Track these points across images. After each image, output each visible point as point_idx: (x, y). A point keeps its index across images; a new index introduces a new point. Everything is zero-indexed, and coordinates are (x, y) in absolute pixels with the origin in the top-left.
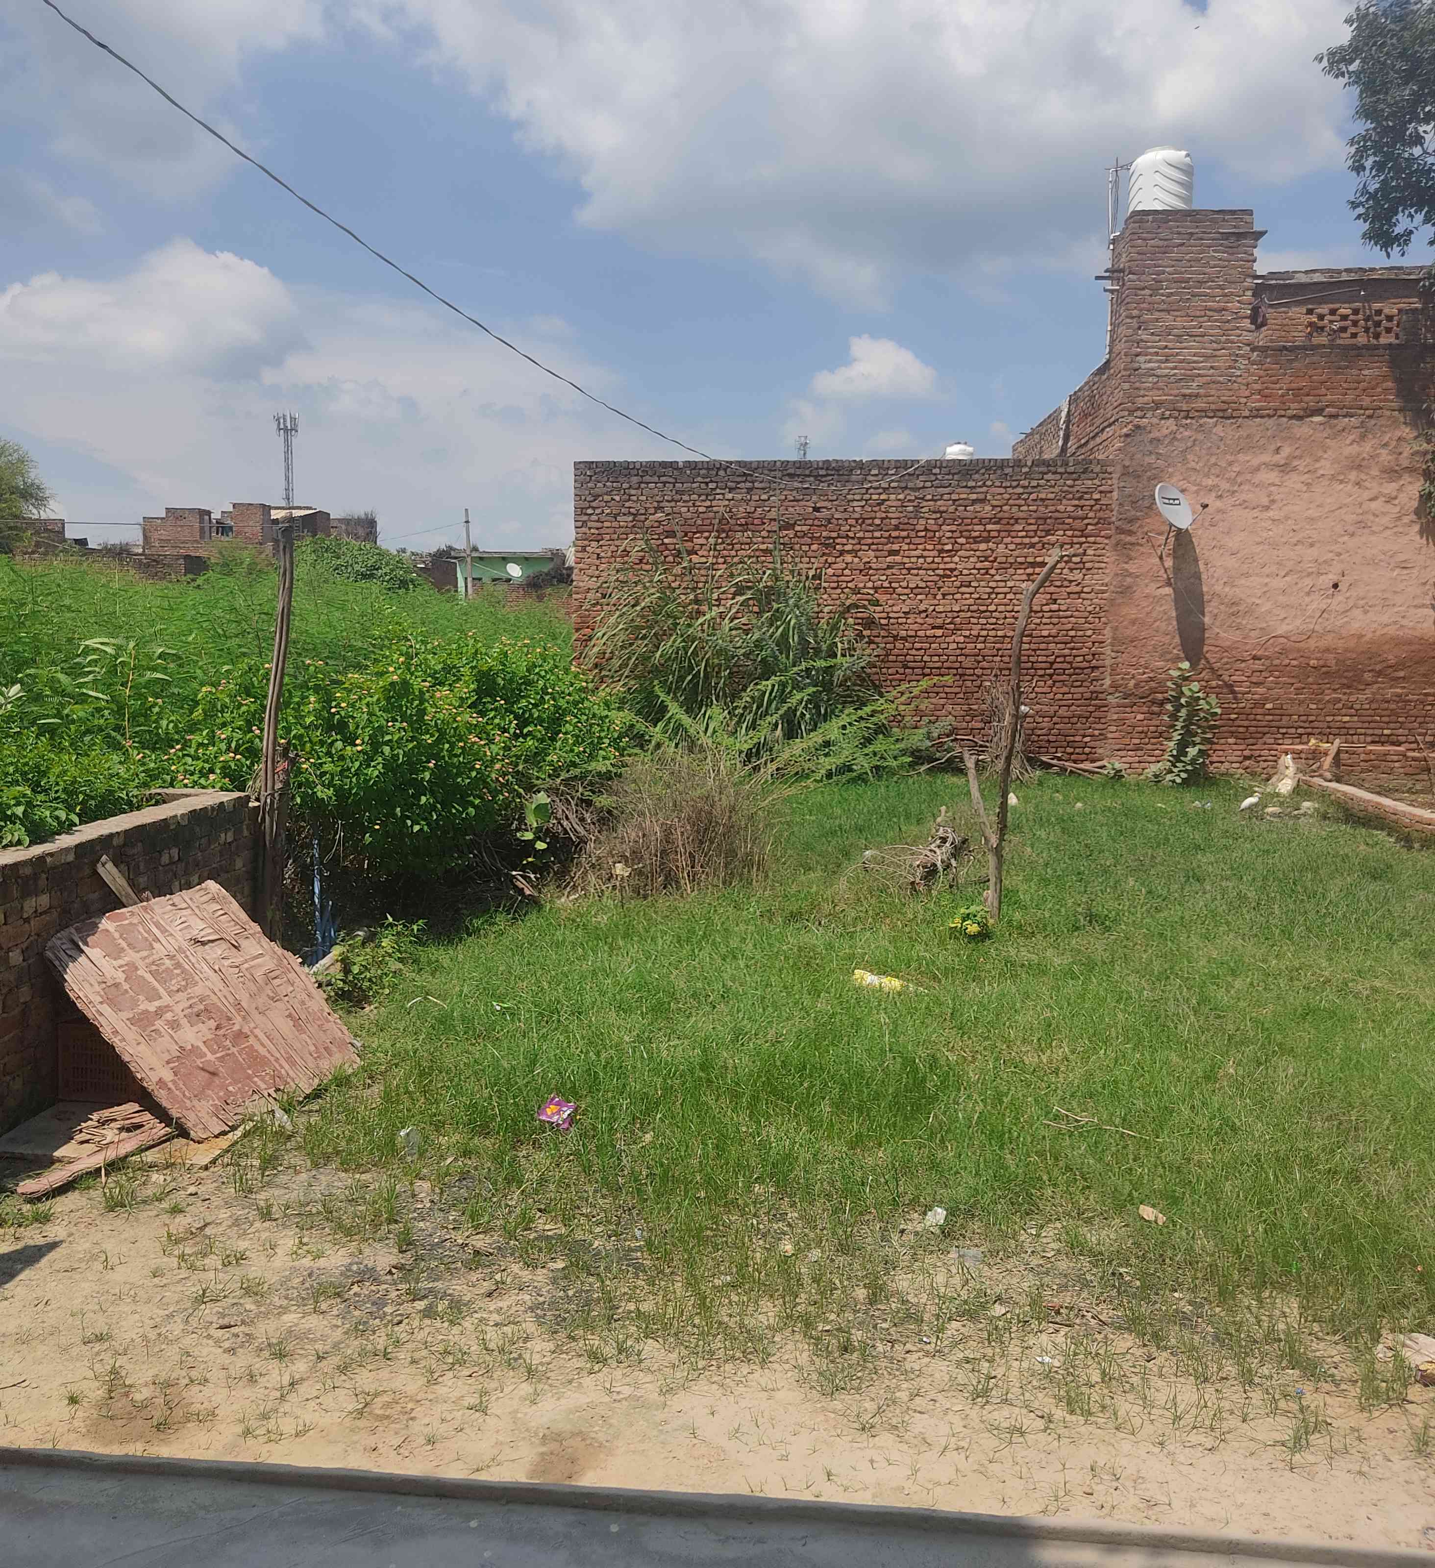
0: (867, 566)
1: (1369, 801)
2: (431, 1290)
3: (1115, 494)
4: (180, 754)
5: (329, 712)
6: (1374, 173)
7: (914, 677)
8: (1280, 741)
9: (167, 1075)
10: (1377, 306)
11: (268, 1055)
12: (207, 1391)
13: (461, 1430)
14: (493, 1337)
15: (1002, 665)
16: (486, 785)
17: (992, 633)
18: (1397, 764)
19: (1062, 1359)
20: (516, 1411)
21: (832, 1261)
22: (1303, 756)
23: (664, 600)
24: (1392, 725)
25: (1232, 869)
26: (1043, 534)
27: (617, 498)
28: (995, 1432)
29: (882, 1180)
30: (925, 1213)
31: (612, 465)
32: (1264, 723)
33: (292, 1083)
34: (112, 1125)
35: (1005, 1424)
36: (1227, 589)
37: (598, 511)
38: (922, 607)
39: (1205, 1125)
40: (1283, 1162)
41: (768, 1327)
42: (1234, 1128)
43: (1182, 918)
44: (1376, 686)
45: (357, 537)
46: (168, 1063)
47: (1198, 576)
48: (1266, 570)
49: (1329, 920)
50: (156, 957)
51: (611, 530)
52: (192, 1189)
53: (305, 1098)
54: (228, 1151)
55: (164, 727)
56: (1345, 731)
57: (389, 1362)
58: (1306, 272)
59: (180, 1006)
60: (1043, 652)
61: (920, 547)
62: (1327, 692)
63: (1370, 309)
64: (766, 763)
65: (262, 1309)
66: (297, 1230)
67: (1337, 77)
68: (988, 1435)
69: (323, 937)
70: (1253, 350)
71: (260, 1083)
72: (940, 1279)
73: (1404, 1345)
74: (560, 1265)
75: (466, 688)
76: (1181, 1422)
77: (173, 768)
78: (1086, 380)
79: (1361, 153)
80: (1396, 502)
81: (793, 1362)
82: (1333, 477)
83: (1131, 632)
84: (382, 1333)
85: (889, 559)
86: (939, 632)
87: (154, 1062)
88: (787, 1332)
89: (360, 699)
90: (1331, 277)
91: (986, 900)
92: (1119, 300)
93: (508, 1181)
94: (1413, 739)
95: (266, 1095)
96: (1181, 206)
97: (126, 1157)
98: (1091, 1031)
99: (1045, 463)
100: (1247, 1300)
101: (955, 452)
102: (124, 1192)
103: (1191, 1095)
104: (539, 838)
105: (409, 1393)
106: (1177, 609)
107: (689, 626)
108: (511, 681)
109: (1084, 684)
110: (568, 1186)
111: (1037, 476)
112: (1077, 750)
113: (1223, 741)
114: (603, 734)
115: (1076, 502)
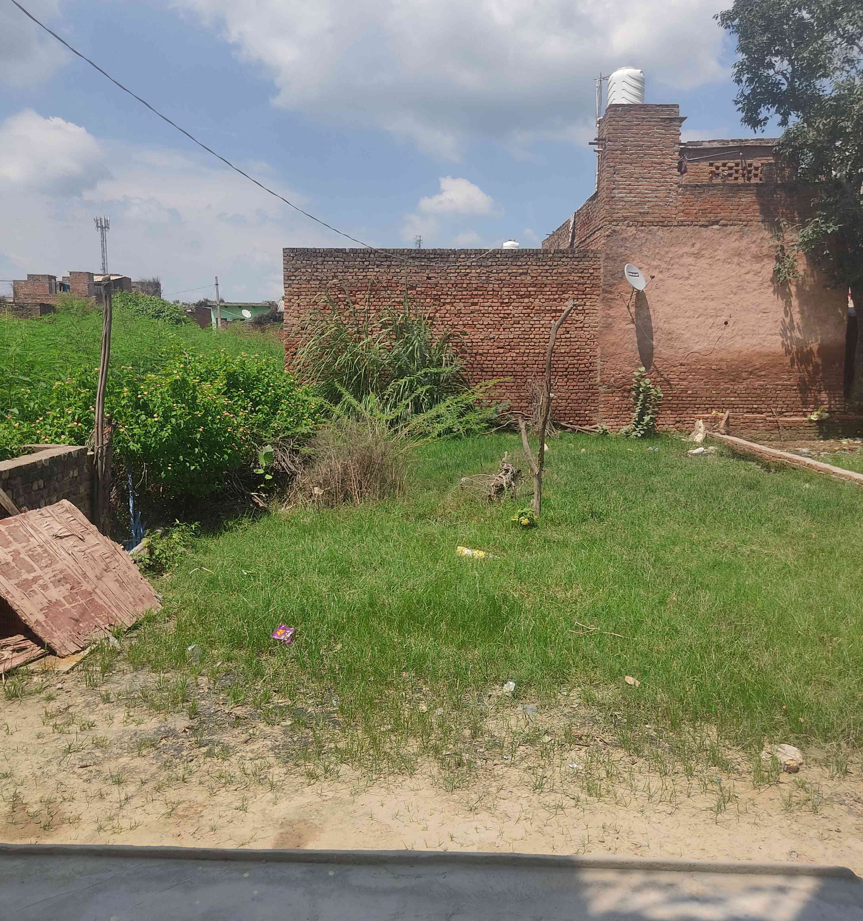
0: (459, 312)
1: (746, 445)
2: (210, 741)
3: (602, 270)
4: (42, 423)
5: (136, 397)
6: (747, 84)
7: (487, 377)
8: (696, 412)
9: (41, 617)
10: (749, 161)
11: (103, 604)
12: (74, 805)
13: (232, 822)
14: (249, 767)
15: (538, 370)
16: (234, 441)
17: (532, 351)
18: (761, 425)
19: (584, 765)
20: (264, 809)
21: (450, 714)
22: (709, 420)
23: (340, 331)
24: (758, 402)
25: (671, 485)
26: (561, 293)
27: (310, 270)
28: (547, 808)
29: (478, 667)
30: (503, 685)
31: (306, 251)
32: (687, 402)
33: (119, 621)
34: (7, 648)
35: (553, 804)
36: (665, 325)
37: (298, 278)
38: (491, 336)
39: (660, 630)
40: (705, 649)
41: (414, 754)
42: (677, 631)
43: (644, 513)
44: (749, 380)
45: (148, 293)
46: (41, 610)
47: (649, 318)
48: (687, 314)
49: (725, 513)
50: (31, 546)
51: (306, 290)
52: (59, 686)
53: (128, 629)
54: (81, 663)
55: (32, 407)
56: (732, 406)
57: (186, 784)
58: (709, 142)
59: (47, 575)
60: (561, 362)
61: (490, 300)
62: (722, 384)
63: (745, 163)
64: (402, 428)
65: (106, 755)
66: (126, 708)
67: (726, 28)
68: (542, 810)
69: (136, 534)
70: (679, 187)
71: (99, 621)
72: (513, 722)
73: (777, 751)
74: (289, 723)
75: (220, 384)
76: (653, 798)
77: (38, 432)
78: (584, 203)
79: (740, 72)
80: (760, 275)
81: (429, 774)
82: (724, 261)
83: (611, 350)
84: (181, 766)
85: (471, 308)
86: (501, 351)
87: (33, 610)
88: (425, 756)
89: (156, 389)
90: (724, 144)
91: (532, 505)
92: (603, 157)
93: (255, 675)
94: (770, 410)
95: (103, 628)
96: (638, 102)
97: (17, 667)
98: (595, 578)
99: (561, 252)
100: (687, 727)
101: (508, 245)
102: (17, 689)
103: (652, 613)
104: (267, 473)
105: (199, 802)
106: (637, 337)
107: (355, 346)
108: (248, 378)
109: (586, 380)
110: (292, 676)
111: (557, 259)
112: (582, 419)
113: (664, 412)
114: (304, 411)
115: (580, 275)
